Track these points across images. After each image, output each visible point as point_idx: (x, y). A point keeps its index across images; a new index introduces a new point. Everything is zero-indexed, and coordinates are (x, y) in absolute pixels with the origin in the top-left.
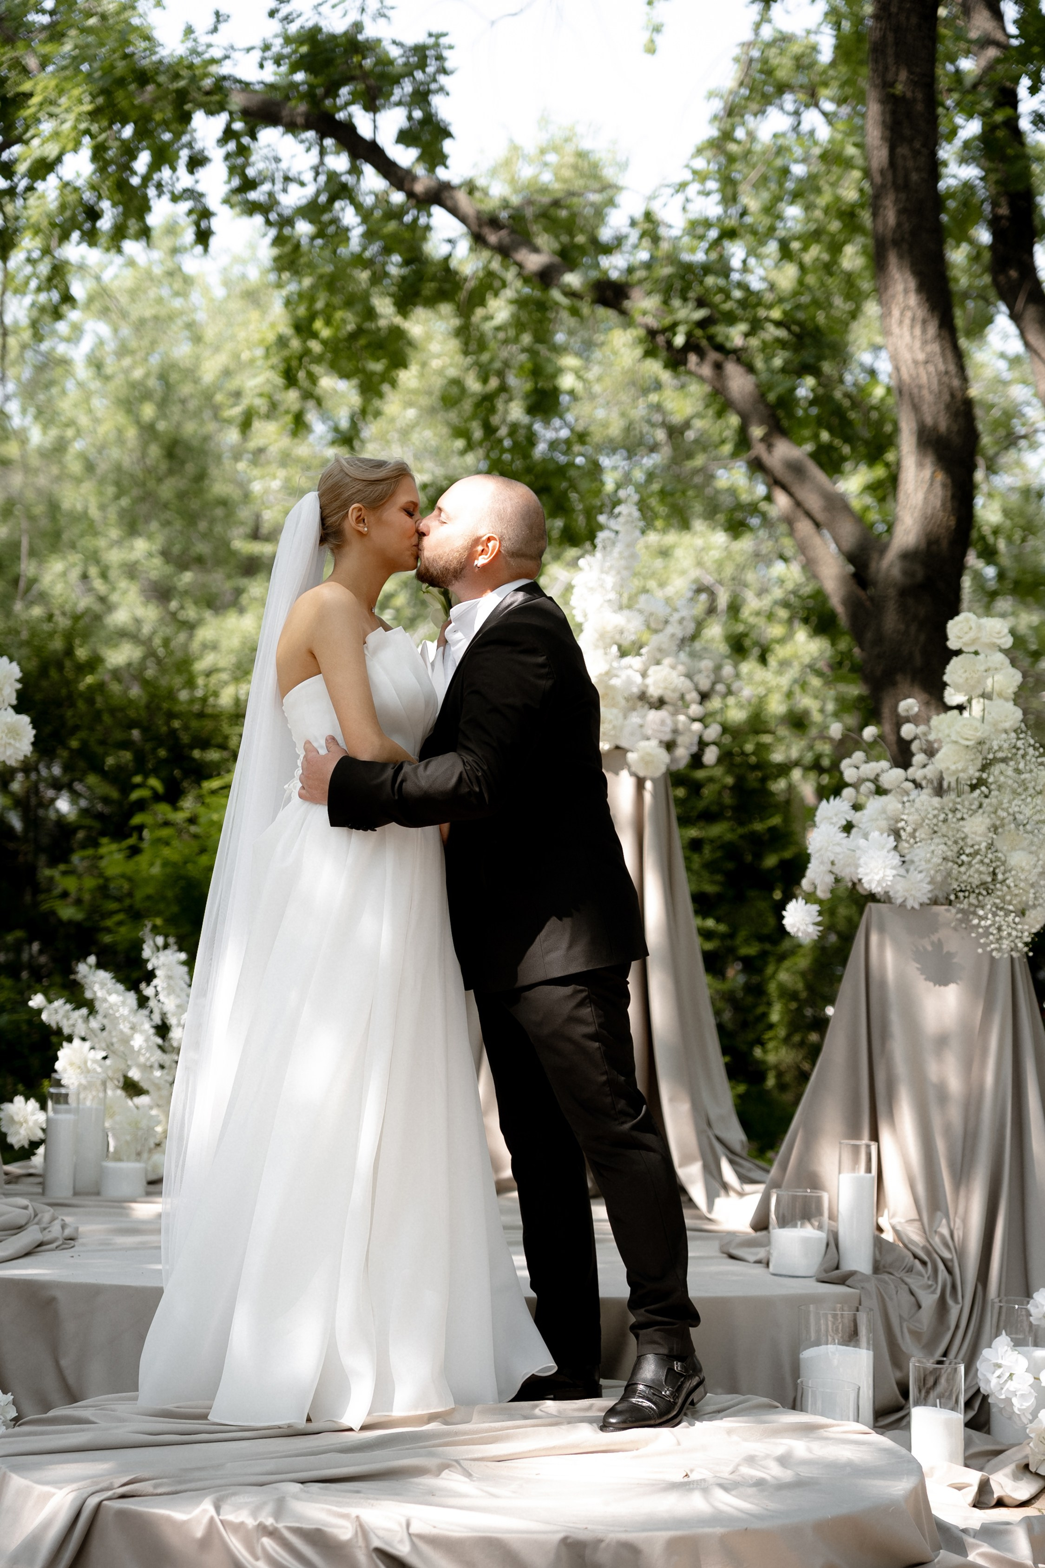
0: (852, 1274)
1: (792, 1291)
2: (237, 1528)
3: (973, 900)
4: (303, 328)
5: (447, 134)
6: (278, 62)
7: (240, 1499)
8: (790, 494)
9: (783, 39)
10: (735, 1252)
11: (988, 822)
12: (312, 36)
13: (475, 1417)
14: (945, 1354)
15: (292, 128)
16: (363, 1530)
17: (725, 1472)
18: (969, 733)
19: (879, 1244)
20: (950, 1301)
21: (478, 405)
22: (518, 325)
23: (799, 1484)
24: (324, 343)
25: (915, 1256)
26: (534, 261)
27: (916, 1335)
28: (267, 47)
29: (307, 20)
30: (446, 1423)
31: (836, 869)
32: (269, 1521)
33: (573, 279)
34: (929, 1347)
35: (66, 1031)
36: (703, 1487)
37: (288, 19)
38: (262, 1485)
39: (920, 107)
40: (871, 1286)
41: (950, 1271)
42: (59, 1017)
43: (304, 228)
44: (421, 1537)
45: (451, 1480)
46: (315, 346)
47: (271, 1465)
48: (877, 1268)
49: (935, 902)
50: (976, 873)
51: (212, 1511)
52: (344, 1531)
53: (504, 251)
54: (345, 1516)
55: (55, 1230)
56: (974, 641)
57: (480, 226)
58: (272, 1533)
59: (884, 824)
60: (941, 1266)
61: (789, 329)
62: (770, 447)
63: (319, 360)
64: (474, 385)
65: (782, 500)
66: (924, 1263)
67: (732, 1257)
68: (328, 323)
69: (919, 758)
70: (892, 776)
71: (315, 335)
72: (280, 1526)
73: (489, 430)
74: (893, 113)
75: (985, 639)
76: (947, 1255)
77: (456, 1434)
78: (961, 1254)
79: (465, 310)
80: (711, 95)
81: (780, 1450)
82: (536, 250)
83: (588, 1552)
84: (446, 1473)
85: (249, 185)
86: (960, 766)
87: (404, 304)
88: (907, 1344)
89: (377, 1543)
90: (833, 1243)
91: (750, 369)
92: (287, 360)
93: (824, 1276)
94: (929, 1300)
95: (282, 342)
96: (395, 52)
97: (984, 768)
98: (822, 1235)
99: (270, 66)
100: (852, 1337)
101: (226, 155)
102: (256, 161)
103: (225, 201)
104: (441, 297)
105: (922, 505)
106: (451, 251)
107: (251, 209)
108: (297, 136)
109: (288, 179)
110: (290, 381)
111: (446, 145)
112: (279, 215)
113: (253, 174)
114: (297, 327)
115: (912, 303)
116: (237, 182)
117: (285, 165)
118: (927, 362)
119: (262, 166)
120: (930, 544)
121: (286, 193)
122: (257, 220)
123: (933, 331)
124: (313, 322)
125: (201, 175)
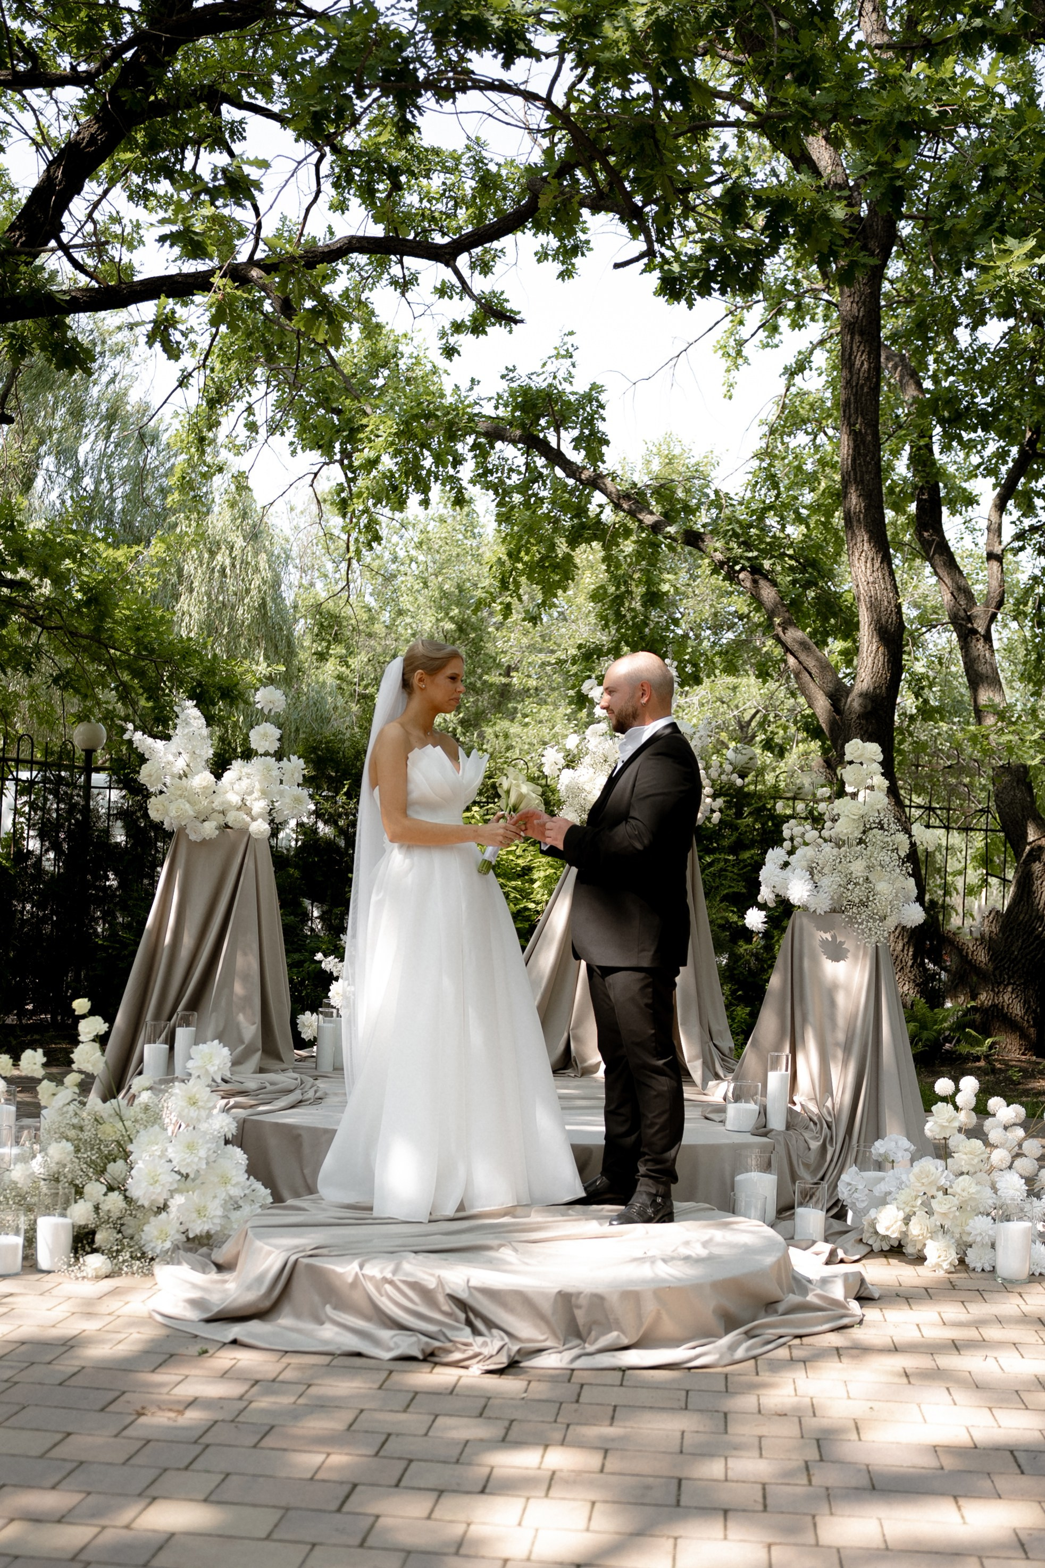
0: (772, 1130)
1: (736, 1141)
2: (371, 1278)
3: (855, 910)
4: (513, 555)
5: (607, 443)
6: (506, 406)
7: (375, 1262)
8: (796, 658)
9: (801, 394)
10: (709, 1116)
11: (865, 864)
12: (526, 391)
13: (533, 1214)
14: (822, 1179)
15: (514, 442)
16: (441, 1283)
17: (669, 1252)
18: (855, 811)
19: (791, 1112)
20: (828, 1146)
21: (613, 601)
22: (639, 555)
23: (710, 1259)
24: (525, 563)
25: (811, 1119)
26: (649, 519)
27: (807, 1166)
28: (500, 397)
29: (524, 381)
30: (514, 1217)
31: (776, 891)
32: (389, 1276)
33: (671, 529)
34: (814, 1173)
35: (335, 974)
36: (653, 1260)
37: (512, 380)
38: (392, 1253)
39: (869, 438)
40: (781, 1139)
41: (829, 1127)
42: (331, 966)
43: (517, 498)
44: (476, 1289)
45: (506, 1254)
46: (520, 566)
47: (400, 1241)
48: (789, 1127)
49: (834, 911)
50: (857, 894)
51: (357, 1269)
52: (431, 1283)
53: (632, 513)
54: (433, 1275)
55: (310, 1094)
56: (860, 756)
57: (619, 499)
58: (391, 1282)
59: (805, 864)
60: (825, 1126)
61: (797, 561)
62: (784, 629)
63: (522, 573)
64: (612, 589)
65: (791, 660)
66: (815, 1124)
67: (707, 1118)
68: (528, 553)
69: (828, 824)
70: (812, 835)
71: (519, 560)
72: (395, 1279)
74: (855, 441)
75: (867, 755)
76: (829, 1119)
77: (518, 1224)
78: (837, 1119)
79: (606, 547)
80: (763, 423)
81: (706, 1237)
82: (652, 513)
83: (573, 1299)
84: (502, 1250)
85: (488, 472)
86: (849, 830)
87: (573, 542)
88: (802, 1171)
89: (448, 1291)
90: (763, 1112)
91: (774, 584)
92: (503, 573)
93: (756, 1132)
94: (815, 1145)
95: (500, 562)
96: (572, 398)
97: (864, 832)
98: (756, 1108)
99: (501, 408)
100: (767, 1167)
101: (475, 457)
102: (493, 460)
103: (473, 482)
104: (595, 537)
105: (870, 665)
106: (601, 512)
107: (488, 486)
108: (516, 447)
109: (511, 470)
110: (504, 585)
111: (604, 449)
112: (504, 490)
113: (490, 467)
114: (510, 555)
115: (865, 548)
116: (481, 471)
117: (509, 462)
118: (874, 583)
119: (497, 462)
120: (875, 688)
121: (509, 478)
122: (491, 492)
123: (877, 565)
124: (519, 552)
125: (459, 468)
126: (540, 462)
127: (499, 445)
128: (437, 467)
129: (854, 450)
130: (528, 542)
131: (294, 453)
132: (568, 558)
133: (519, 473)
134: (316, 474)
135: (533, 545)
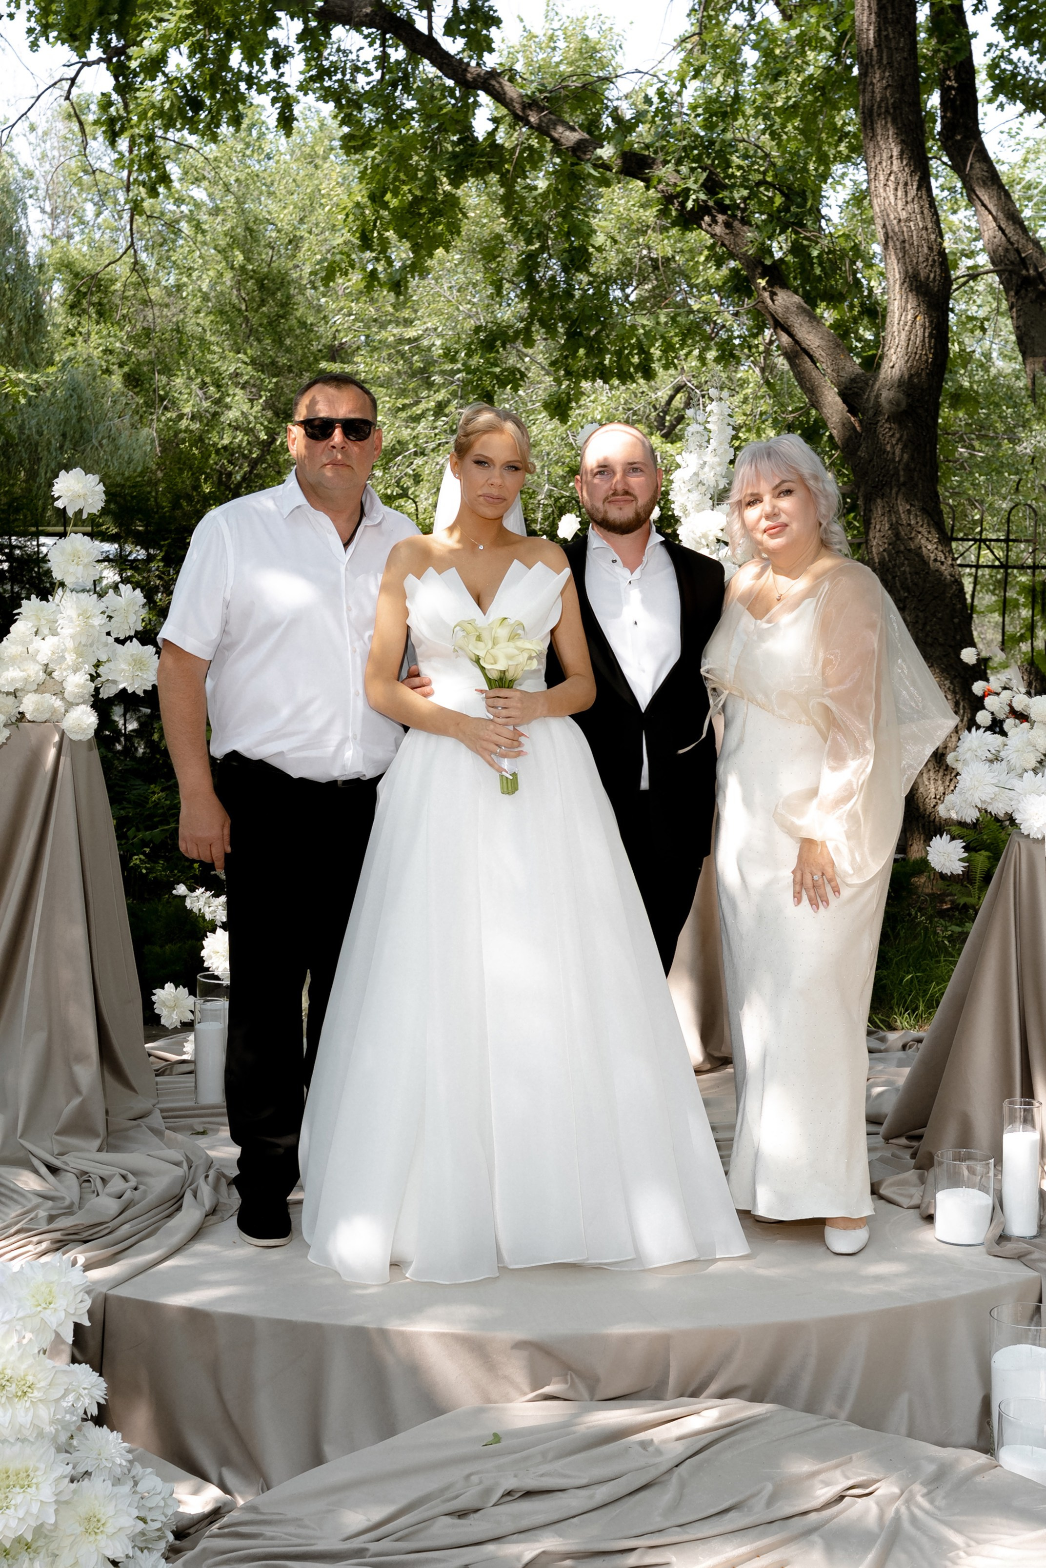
4: (376, 198)
5: (496, 22)
8: (791, 335)
10: (885, 1192)
15: (358, 25)
22: (556, 193)
24: (392, 210)
26: (568, 138)
33: (602, 153)
42: (201, 904)
43: (369, 114)
46: (385, 214)
53: (542, 130)
57: (521, 108)
62: (773, 294)
63: (389, 225)
65: (784, 340)
68: (395, 194)
71: (385, 205)
73: (532, 283)
79: (507, 181)
82: (570, 127)
85: (324, 73)
87: (457, 176)
92: (363, 225)
95: (359, 208)
101: (305, 49)
102: (330, 56)
103: (303, 88)
104: (491, 167)
105: (903, 343)
106: (495, 129)
107: (327, 95)
108: (361, 32)
109: (356, 69)
110: (366, 242)
111: (494, 32)
112: (349, 100)
113: (326, 63)
114: (372, 197)
115: (895, 168)
116: (314, 72)
117: (352, 57)
118: (908, 220)
119: (333, 58)
120: (911, 376)
121: (354, 81)
122: (332, 104)
123: (912, 192)
124: (384, 194)
125: (284, 68)
126: (398, 54)
127: (338, 32)
128: (250, 65)
129: (878, 15)
130: (396, 179)
131: (34, 46)
132: (452, 201)
133: (368, 73)
134: (73, 81)
135: (404, 183)
